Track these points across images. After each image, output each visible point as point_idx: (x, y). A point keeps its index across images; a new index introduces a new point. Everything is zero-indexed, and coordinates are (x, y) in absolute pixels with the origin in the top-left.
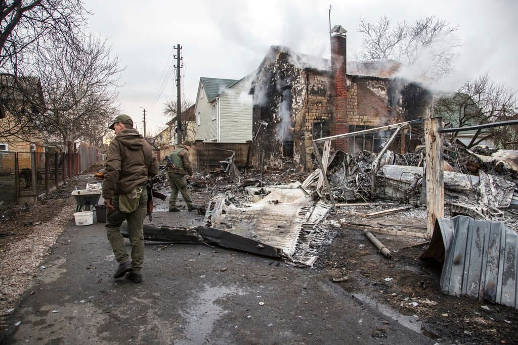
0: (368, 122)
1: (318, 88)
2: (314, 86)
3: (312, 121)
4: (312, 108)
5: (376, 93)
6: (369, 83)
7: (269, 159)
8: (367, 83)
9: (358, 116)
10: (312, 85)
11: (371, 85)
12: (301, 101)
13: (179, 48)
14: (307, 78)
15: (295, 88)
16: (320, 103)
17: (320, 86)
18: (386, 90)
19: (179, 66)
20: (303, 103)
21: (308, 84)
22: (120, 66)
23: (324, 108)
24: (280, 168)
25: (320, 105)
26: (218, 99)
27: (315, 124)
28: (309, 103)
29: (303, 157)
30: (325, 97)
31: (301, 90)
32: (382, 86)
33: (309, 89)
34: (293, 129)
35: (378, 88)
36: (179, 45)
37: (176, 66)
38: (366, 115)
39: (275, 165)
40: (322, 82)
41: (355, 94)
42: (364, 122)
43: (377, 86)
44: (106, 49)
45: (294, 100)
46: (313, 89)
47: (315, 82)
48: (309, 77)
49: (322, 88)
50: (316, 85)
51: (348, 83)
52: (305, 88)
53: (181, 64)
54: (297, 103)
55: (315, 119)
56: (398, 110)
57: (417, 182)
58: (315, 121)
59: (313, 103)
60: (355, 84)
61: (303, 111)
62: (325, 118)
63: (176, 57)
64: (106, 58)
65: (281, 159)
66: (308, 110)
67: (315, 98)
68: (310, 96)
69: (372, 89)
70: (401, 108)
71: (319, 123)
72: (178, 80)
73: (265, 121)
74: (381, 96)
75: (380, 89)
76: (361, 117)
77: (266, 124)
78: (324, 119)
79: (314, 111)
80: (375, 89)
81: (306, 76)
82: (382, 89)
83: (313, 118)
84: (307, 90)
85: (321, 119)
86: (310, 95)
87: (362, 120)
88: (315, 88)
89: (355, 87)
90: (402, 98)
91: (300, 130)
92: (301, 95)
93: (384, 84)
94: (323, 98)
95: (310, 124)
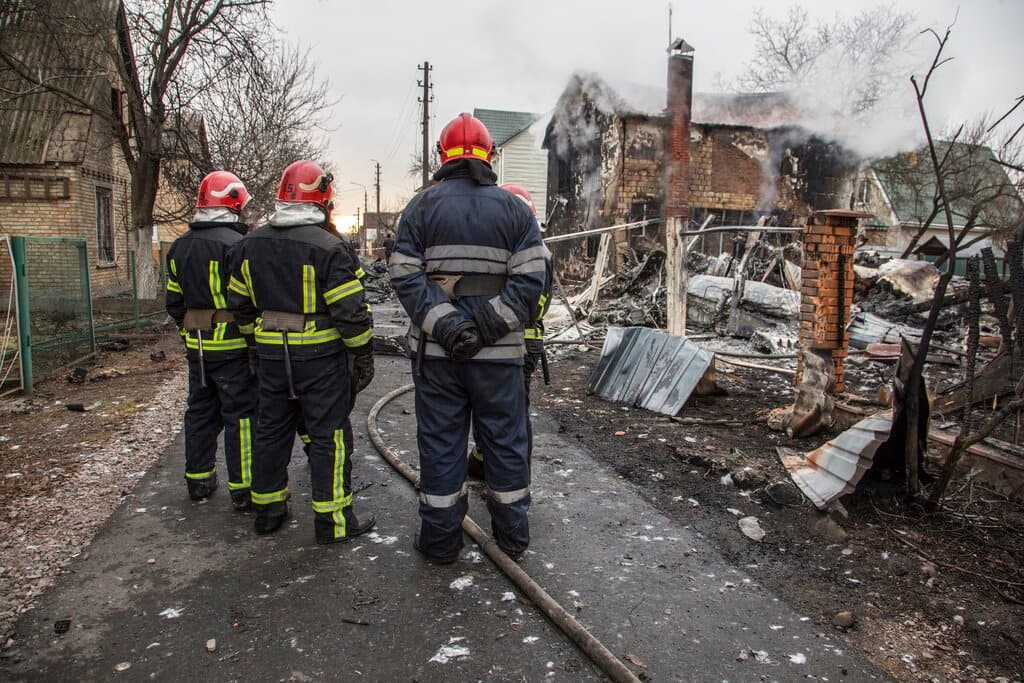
0: (730, 202)
1: (643, 145)
2: (635, 142)
3: (630, 200)
4: (629, 178)
5: (748, 153)
6: (736, 137)
7: (567, 260)
8: (732, 136)
9: (712, 193)
10: (631, 140)
11: (738, 139)
12: (613, 168)
13: (427, 68)
14: (624, 130)
15: (605, 145)
16: (644, 170)
17: (645, 141)
18: (767, 149)
19: (426, 101)
20: (615, 170)
21: (624, 138)
22: (331, 96)
23: (651, 179)
24: (582, 276)
25: (645, 174)
26: (501, 151)
27: (634, 205)
28: (626, 171)
29: (613, 259)
30: (653, 160)
31: (614, 149)
32: (761, 142)
33: (627, 148)
34: (601, 212)
35: (752, 144)
36: (426, 64)
37: (422, 99)
38: (727, 192)
39: (575, 271)
40: (650, 135)
41: (708, 155)
42: (724, 203)
43: (751, 141)
44: (309, 67)
45: (603, 164)
46: (632, 147)
47: (638, 135)
48: (627, 127)
49: (649, 145)
50: (638, 140)
51: (696, 136)
52: (619, 145)
53: (429, 96)
54: (608, 169)
55: (634, 197)
56: (788, 183)
57: (726, 301)
58: (635, 201)
59: (632, 171)
60: (709, 139)
61: (615, 183)
62: (652, 195)
63: (422, 84)
64: (309, 81)
65: (584, 261)
66: (623, 182)
67: (636, 162)
68: (627, 159)
69: (740, 146)
70: (795, 181)
71: (641, 205)
72: (425, 123)
73: (564, 197)
74: (758, 158)
75: (755, 146)
76: (717, 194)
77: (565, 201)
78: (651, 197)
79: (634, 183)
80: (746, 147)
81: (621, 125)
82: (761, 146)
83: (631, 195)
84: (623, 148)
85: (646, 198)
86: (628, 156)
87: (720, 199)
88: (637, 146)
89: (708, 144)
90: (798, 162)
91: (611, 215)
92: (613, 156)
93: (763, 137)
94: (649, 162)
95: (625, 206)
